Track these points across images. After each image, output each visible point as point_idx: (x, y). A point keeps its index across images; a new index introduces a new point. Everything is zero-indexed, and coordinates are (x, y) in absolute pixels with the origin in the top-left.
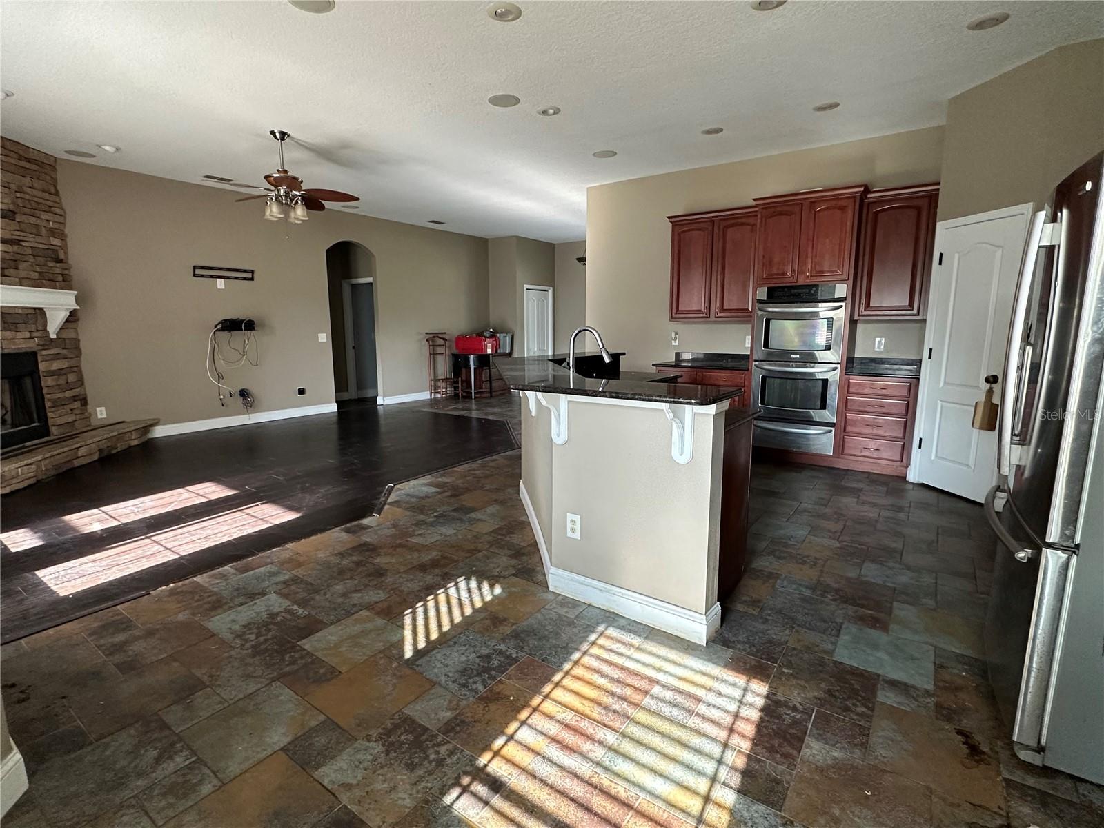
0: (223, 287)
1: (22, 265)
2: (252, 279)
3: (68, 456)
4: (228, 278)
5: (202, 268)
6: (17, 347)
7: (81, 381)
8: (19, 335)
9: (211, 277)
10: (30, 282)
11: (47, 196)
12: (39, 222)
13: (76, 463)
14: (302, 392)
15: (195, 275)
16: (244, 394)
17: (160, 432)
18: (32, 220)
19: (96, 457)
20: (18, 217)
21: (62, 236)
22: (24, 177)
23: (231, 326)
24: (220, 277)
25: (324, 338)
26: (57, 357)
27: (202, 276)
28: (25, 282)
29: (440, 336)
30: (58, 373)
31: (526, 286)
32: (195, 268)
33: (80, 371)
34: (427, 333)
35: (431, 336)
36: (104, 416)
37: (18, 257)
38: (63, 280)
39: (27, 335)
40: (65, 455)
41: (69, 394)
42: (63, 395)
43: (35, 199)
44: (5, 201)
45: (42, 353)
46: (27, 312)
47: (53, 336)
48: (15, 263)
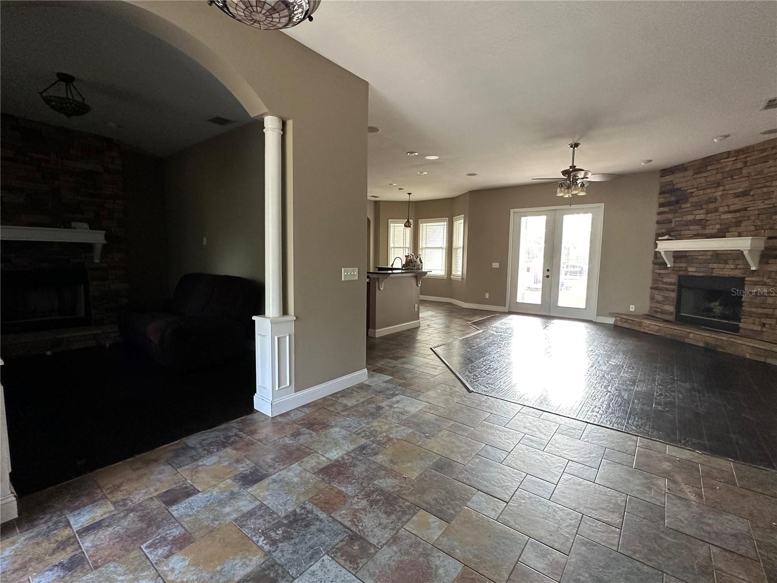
6: (723, 273)
8: (727, 267)
13: (687, 340)
18: (765, 190)
20: (752, 193)
37: (740, 219)
39: (732, 266)
41: (760, 311)
42: (754, 310)
43: (769, 175)
44: (745, 185)
45: (746, 279)
46: (738, 252)
47: (753, 268)
48: (738, 223)
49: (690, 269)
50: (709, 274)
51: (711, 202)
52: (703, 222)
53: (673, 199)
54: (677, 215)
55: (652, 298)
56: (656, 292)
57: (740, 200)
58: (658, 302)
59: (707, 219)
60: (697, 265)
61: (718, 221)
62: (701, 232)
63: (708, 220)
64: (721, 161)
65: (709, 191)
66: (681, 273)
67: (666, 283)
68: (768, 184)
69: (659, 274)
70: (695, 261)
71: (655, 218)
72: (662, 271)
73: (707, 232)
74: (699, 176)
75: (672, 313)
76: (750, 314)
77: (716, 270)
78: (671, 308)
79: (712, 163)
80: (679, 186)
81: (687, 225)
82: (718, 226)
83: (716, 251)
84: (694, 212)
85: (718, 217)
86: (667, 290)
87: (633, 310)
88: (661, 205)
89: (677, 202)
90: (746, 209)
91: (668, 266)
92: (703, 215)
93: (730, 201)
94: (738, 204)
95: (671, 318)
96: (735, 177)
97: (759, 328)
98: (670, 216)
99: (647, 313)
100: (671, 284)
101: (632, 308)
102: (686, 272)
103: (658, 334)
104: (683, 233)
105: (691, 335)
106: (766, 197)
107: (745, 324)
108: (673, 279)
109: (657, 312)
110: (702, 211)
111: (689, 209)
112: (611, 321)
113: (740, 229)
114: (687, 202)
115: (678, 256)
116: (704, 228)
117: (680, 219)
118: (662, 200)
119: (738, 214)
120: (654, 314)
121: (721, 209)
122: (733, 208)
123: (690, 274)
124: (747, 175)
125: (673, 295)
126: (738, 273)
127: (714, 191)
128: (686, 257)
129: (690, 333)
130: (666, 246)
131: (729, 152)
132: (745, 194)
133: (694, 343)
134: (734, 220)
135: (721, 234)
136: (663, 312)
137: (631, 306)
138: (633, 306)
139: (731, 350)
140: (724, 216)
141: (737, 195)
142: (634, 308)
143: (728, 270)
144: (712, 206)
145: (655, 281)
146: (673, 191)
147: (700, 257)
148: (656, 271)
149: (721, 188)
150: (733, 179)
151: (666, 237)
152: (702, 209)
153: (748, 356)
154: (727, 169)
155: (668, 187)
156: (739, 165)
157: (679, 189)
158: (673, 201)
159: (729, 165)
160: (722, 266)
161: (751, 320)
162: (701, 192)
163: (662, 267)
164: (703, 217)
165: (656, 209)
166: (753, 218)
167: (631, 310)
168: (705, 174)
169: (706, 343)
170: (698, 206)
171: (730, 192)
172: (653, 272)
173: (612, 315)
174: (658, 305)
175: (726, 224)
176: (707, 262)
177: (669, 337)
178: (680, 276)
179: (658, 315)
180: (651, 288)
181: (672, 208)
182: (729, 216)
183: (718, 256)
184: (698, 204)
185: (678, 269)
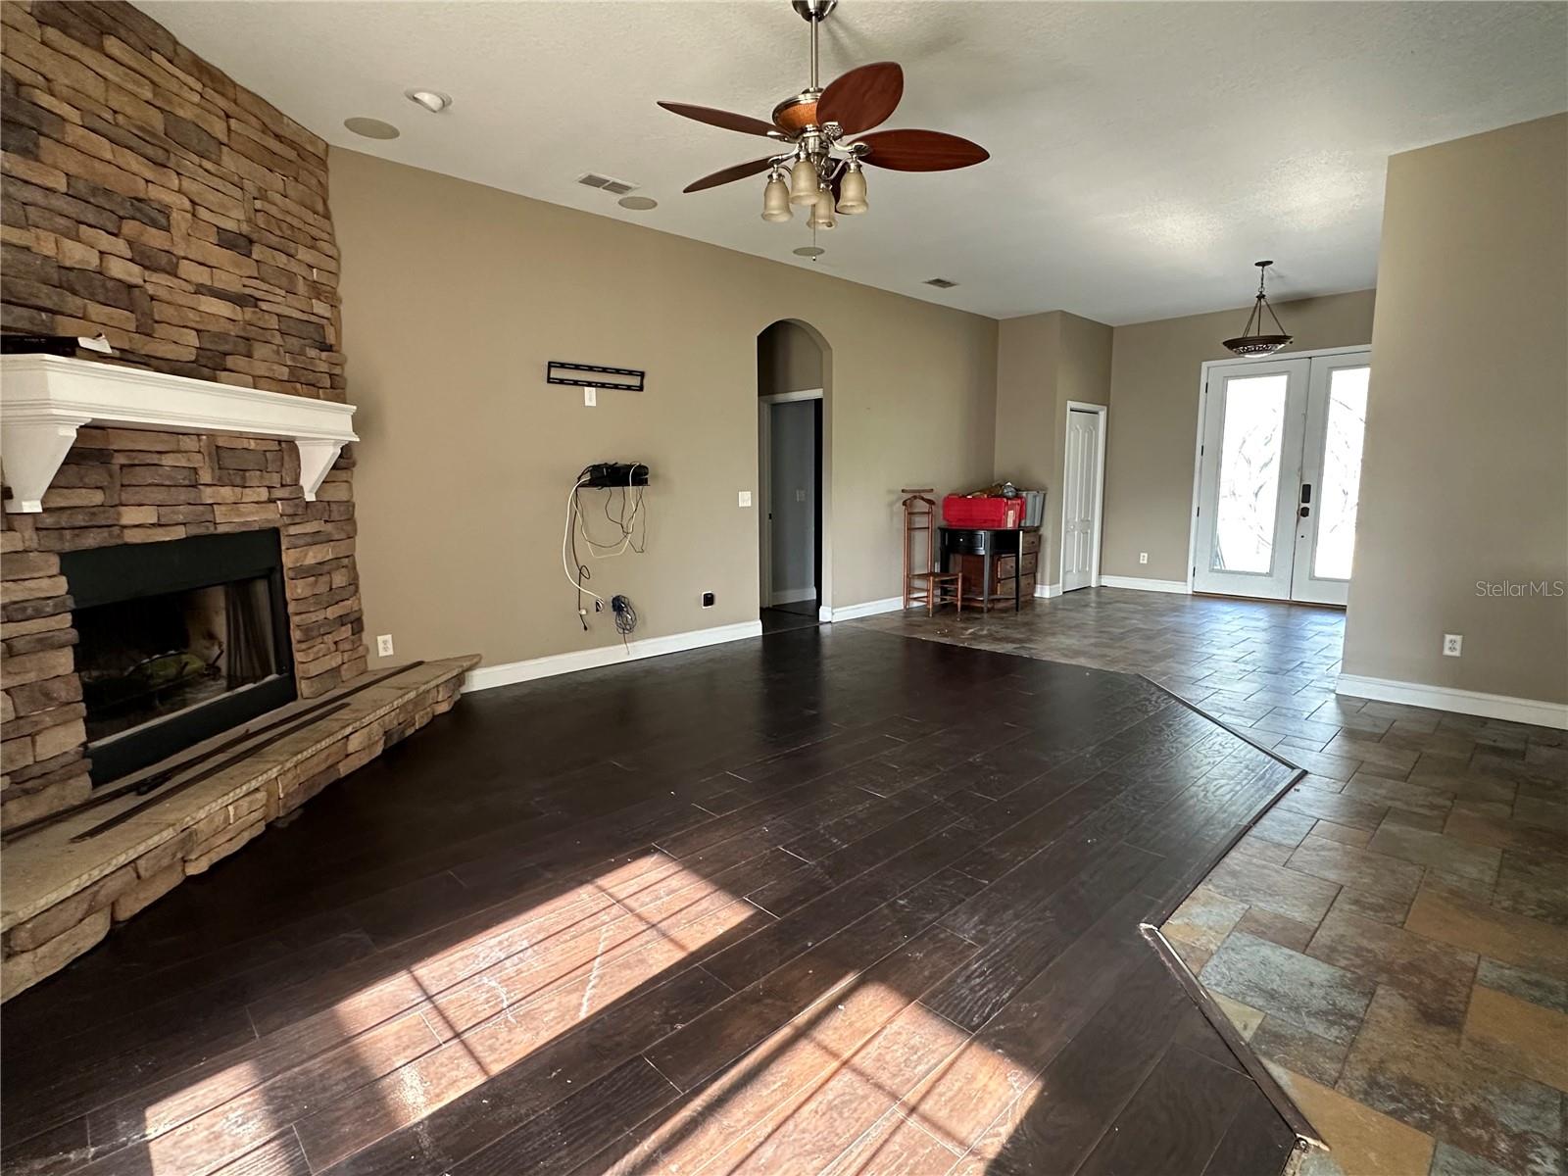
0: (594, 404)
1: (261, 351)
2: (641, 388)
3: (328, 755)
4: (603, 385)
5: (563, 366)
6: (244, 519)
7: (354, 583)
8: (250, 495)
9: (576, 383)
10: (274, 386)
11: (310, 217)
12: (294, 267)
14: (709, 600)
15: (550, 380)
16: (619, 605)
18: (283, 260)
19: (379, 750)
20: (257, 252)
21: (334, 302)
22: (271, 171)
23: (609, 476)
24: (590, 384)
25: (747, 499)
26: (316, 539)
27: (562, 382)
29: (922, 495)
30: (315, 572)
31: (1071, 404)
32: (551, 365)
33: (354, 566)
34: (903, 491)
35: (910, 496)
36: (391, 652)
37: (252, 332)
38: (332, 387)
39: (264, 494)
40: (323, 755)
41: (334, 611)
42: (323, 614)
44: (234, 213)
45: (289, 531)
47: (310, 495)
48: (247, 344)
49: (130, 516)
50: (203, 529)
51: (152, 222)
52: (139, 300)
57: (237, 263)
59: (152, 291)
60: (160, 495)
63: (153, 300)
66: (88, 541)
70: (146, 476)
73: (159, 347)
76: (319, 631)
77: (223, 508)
82: (194, 338)
83: (212, 434)
84: (88, 232)
85: (186, 298)
90: (253, 302)
92: (131, 267)
93: (211, 251)
102: (116, 530)
106: (287, 281)
107: (317, 662)
114: (41, 156)
116: (148, 327)
119: (239, 313)
121: (190, 271)
122: (222, 280)
123: (133, 537)
124: (235, 177)
127: (152, 175)
132: (241, 244)
134: (234, 330)
135: (208, 365)
141: (229, 241)
143: (248, 509)
144: (155, 237)
149: (175, 180)
150: (202, 166)
152: (121, 235)
156: (213, 126)
160: (236, 493)
161: (323, 648)
164: (133, 273)
166: (274, 339)
170: (103, 205)
171: (206, 213)
175: (215, 337)
176: (196, 478)
183: (218, 456)
184: (101, 201)
185: (80, 520)
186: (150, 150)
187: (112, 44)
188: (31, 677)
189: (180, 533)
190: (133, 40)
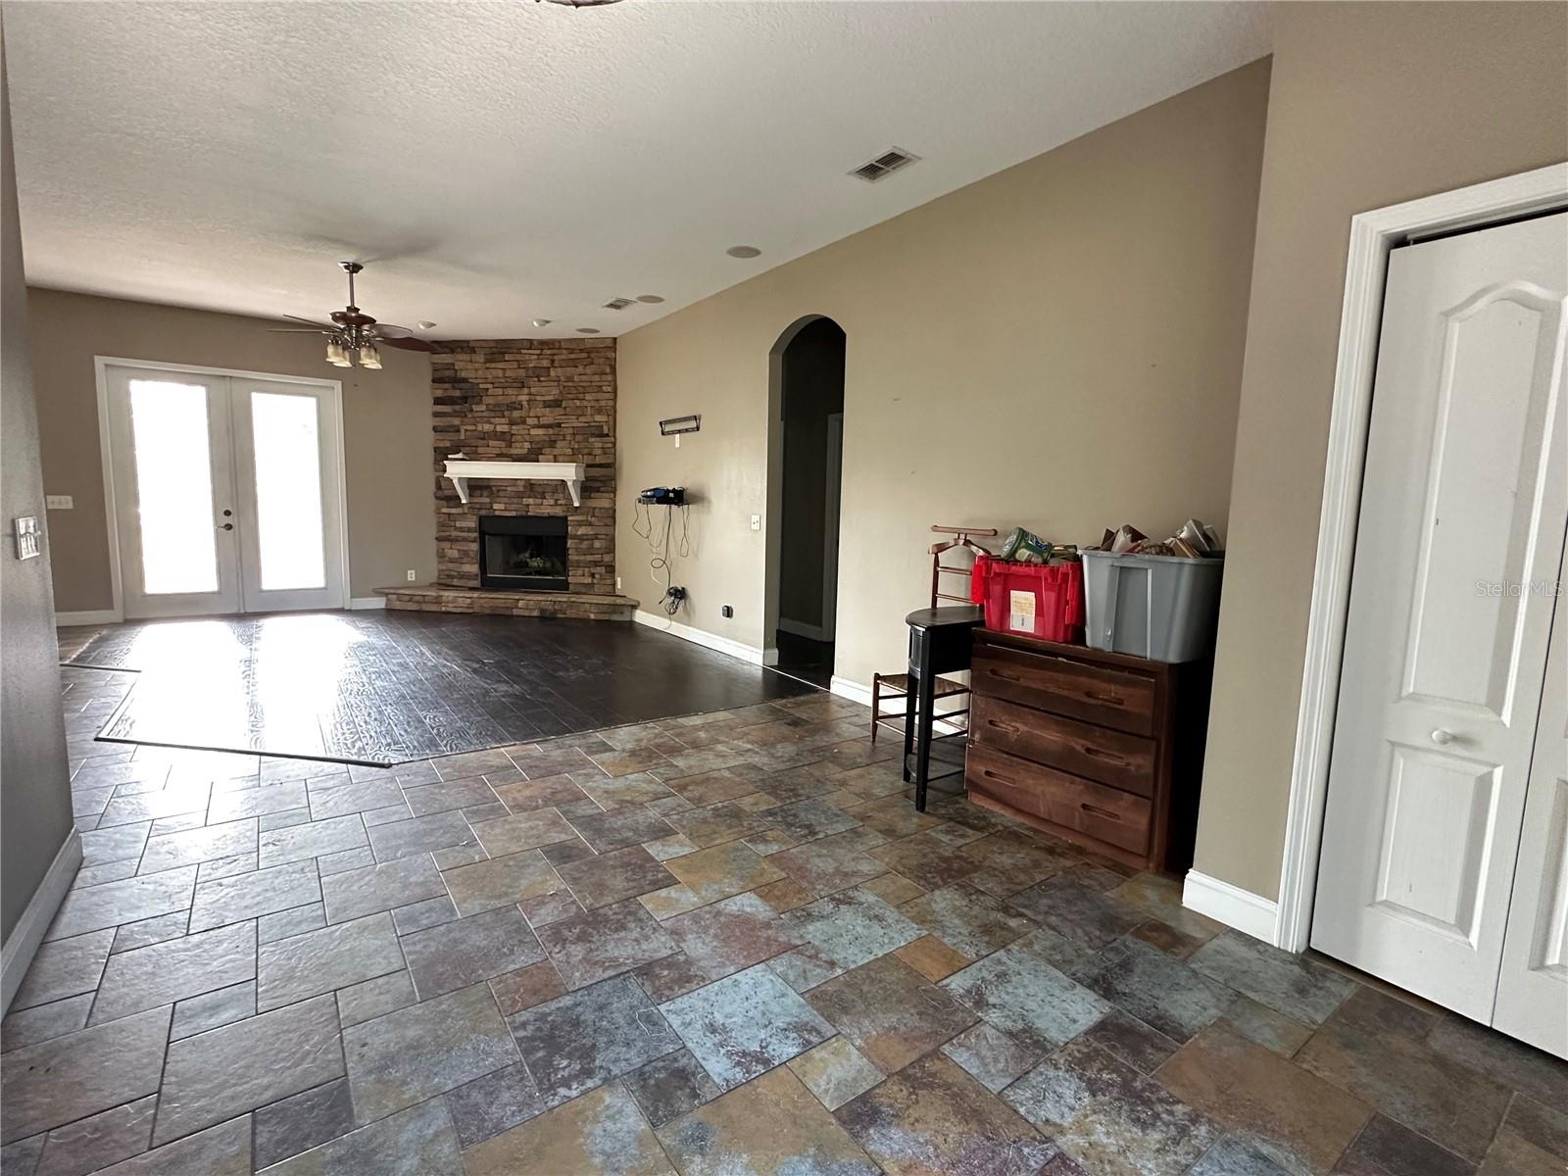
0: (678, 446)
1: (560, 444)
2: (698, 428)
3: (505, 603)
4: (681, 431)
5: (665, 423)
6: (541, 511)
8: (545, 502)
9: (672, 431)
10: (566, 458)
12: (585, 403)
13: (515, 612)
14: (729, 613)
15: (662, 434)
16: (679, 594)
17: (641, 617)
18: (578, 403)
19: (536, 613)
20: (564, 404)
21: (613, 413)
22: (578, 367)
24: (679, 432)
26: (580, 524)
27: (667, 433)
28: (561, 458)
30: (581, 538)
32: (662, 424)
33: (613, 540)
36: (620, 587)
37: (553, 438)
38: (604, 453)
39: (552, 502)
41: (589, 558)
42: (582, 558)
43: (581, 384)
44: (553, 393)
45: (569, 518)
46: (555, 483)
47: (576, 504)
48: (552, 444)
49: (496, 506)
50: (524, 513)
51: (516, 409)
52: (508, 437)
53: (457, 393)
54: (466, 420)
55: (441, 555)
56: (447, 545)
57: (551, 412)
58: (451, 561)
59: (513, 432)
60: (506, 500)
61: (527, 438)
62: (504, 451)
63: (512, 435)
64: (523, 351)
65: (510, 391)
66: (483, 513)
67: (461, 529)
68: (581, 396)
69: (449, 514)
70: (501, 494)
71: (430, 422)
72: (453, 511)
73: (513, 451)
74: (493, 365)
75: (477, 575)
76: (578, 565)
77: (532, 507)
78: (474, 569)
79: (510, 351)
80: (464, 374)
81: (484, 439)
82: (527, 445)
83: (529, 480)
84: (492, 420)
85: (527, 432)
86: (465, 540)
87: (414, 579)
88: (438, 401)
89: (465, 399)
90: (559, 425)
91: (464, 501)
92: (506, 426)
93: (540, 411)
94: (549, 416)
95: (476, 583)
96: (542, 379)
97: (589, 580)
98: (456, 421)
99: (435, 580)
100: (469, 530)
101: (411, 576)
102: (491, 511)
103: (471, 611)
104: (480, 450)
105: (521, 604)
106: (580, 412)
107: (575, 577)
108: (472, 523)
109: (453, 577)
110: (503, 420)
111: (484, 414)
112: (379, 603)
113: (556, 452)
114: (480, 402)
115: (475, 486)
116: (510, 445)
117: (473, 428)
118: (439, 393)
119: (551, 431)
120: (448, 581)
121: (530, 421)
122: (544, 421)
123: (497, 513)
124: (555, 378)
125: (475, 547)
126: (558, 511)
127: (516, 393)
128: (489, 487)
129: (518, 600)
130: (459, 470)
131: (531, 341)
132: (556, 404)
133: (527, 613)
134: (546, 439)
135: (532, 456)
136: (462, 576)
137: (409, 572)
138: (413, 571)
139: (571, 613)
140: (533, 432)
141: (547, 404)
142: (413, 575)
143: (547, 508)
144: (516, 414)
145: (441, 526)
146: (456, 381)
147: (509, 488)
148: (444, 510)
149: (526, 391)
150: (539, 381)
151: (460, 456)
152: (504, 417)
153: (592, 616)
154: (531, 365)
155: (448, 373)
156: (545, 363)
157: (465, 380)
158: (458, 398)
159: (532, 359)
160: (539, 501)
161: (580, 572)
162: (500, 392)
163: (452, 503)
164: (506, 428)
165: (430, 407)
166: (568, 438)
167: (409, 579)
168: (501, 365)
169: (542, 610)
170: (498, 410)
171: (538, 398)
172: (438, 512)
173: (378, 593)
174: (451, 566)
175: (538, 443)
176: (520, 495)
177: (487, 611)
178: (481, 518)
179: (455, 582)
180: (437, 539)
181: (457, 407)
182: (540, 432)
183: (531, 487)
184: (497, 409)
185: (478, 506)
186: (515, 385)
187: (507, 357)
188: (465, 548)
189: (514, 514)
190: (514, 351)
